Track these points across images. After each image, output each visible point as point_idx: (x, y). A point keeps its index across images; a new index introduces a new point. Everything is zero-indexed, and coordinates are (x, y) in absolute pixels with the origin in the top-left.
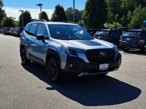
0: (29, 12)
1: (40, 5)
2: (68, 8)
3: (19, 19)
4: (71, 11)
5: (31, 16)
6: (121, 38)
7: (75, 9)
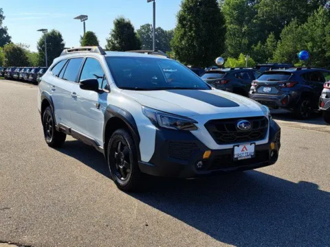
0: (59, 34)
1: (83, 18)
2: (143, 26)
3: (38, 49)
4: (148, 32)
5: (63, 42)
6: (252, 87)
7: (156, 27)
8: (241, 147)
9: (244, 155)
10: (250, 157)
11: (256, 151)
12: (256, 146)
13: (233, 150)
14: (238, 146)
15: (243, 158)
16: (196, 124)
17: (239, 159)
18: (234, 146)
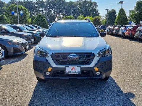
1: (121, 3)
8: (71, 67)
9: (73, 72)
10: (77, 73)
11: (82, 71)
12: (81, 68)
13: (65, 68)
14: (69, 67)
15: (72, 73)
16: (48, 54)
17: (69, 73)
18: (66, 67)
